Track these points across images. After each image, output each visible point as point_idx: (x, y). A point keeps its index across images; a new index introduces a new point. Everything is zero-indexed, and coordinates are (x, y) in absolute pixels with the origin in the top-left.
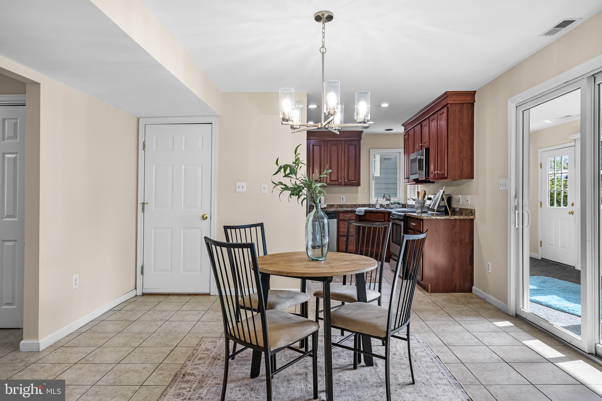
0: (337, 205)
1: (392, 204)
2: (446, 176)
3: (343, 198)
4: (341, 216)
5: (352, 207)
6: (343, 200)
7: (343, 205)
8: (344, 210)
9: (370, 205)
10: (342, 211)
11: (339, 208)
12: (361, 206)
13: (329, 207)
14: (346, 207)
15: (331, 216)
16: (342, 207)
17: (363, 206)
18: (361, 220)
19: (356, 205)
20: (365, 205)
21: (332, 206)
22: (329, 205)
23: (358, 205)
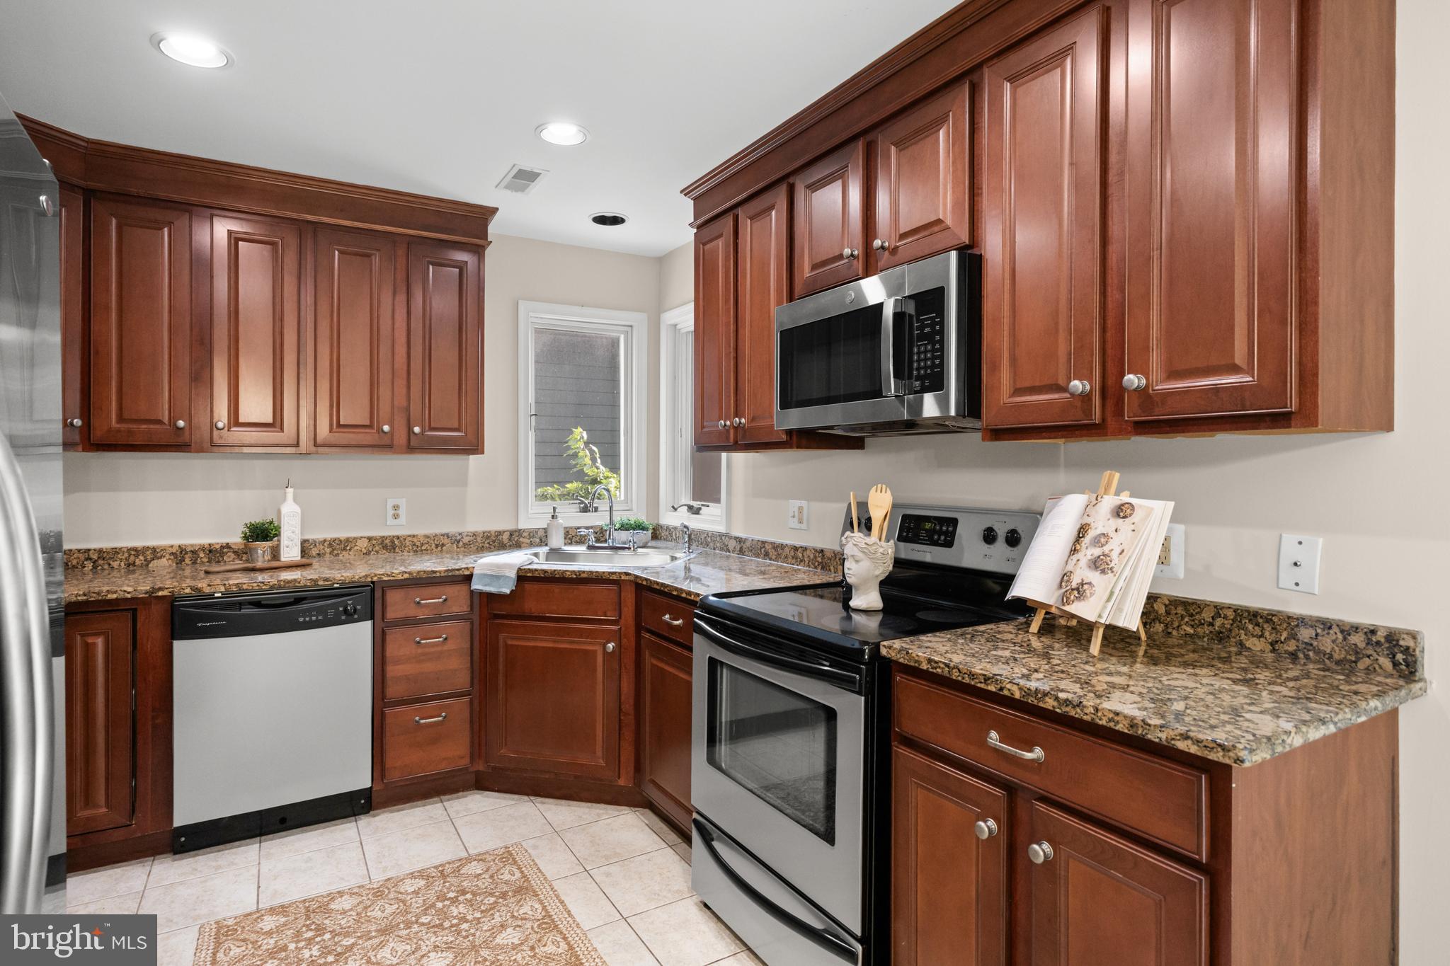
0: (370, 539)
2: (1293, 405)
3: (396, 507)
4: (398, 606)
5: (443, 545)
6: (396, 516)
7: (398, 538)
8: (410, 573)
9: (519, 532)
10: (400, 577)
11: (377, 552)
12: (479, 539)
13: (328, 550)
14: (415, 548)
15: (341, 609)
16: (394, 549)
17: (488, 537)
18: (497, 616)
19: (459, 537)
20: (497, 536)
21: (345, 545)
22: (325, 541)
23: (467, 536)
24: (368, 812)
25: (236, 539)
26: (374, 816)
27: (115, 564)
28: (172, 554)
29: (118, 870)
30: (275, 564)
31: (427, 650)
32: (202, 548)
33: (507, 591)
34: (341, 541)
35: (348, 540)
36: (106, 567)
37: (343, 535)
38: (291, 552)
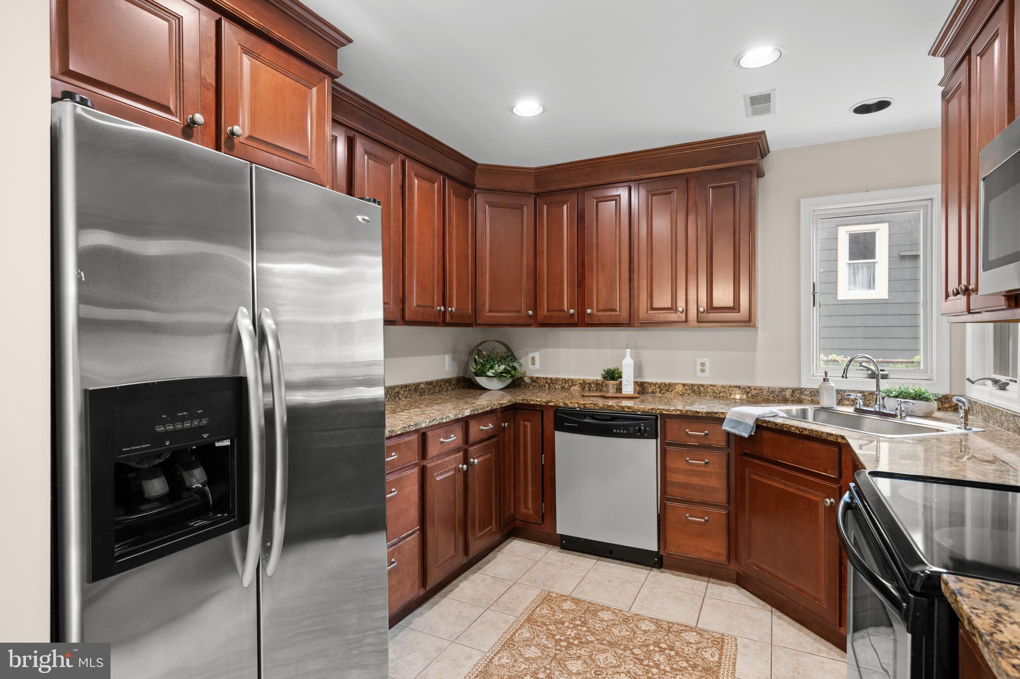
0: (684, 385)
1: (889, 396)
4: (674, 431)
6: (703, 371)
7: (703, 386)
8: (681, 411)
9: (802, 391)
10: (674, 413)
11: (689, 394)
12: (765, 393)
13: (658, 390)
14: (715, 395)
15: (637, 428)
16: (700, 393)
17: (772, 392)
18: (745, 454)
19: (748, 390)
20: (780, 392)
21: (667, 388)
22: (656, 384)
23: (755, 389)
24: (660, 568)
25: (599, 378)
26: (662, 572)
27: (557, 386)
28: (580, 384)
29: (537, 546)
30: (618, 395)
31: (693, 468)
32: (593, 382)
33: (746, 435)
34: (666, 385)
35: (670, 384)
36: (553, 387)
37: (667, 381)
38: (628, 388)
